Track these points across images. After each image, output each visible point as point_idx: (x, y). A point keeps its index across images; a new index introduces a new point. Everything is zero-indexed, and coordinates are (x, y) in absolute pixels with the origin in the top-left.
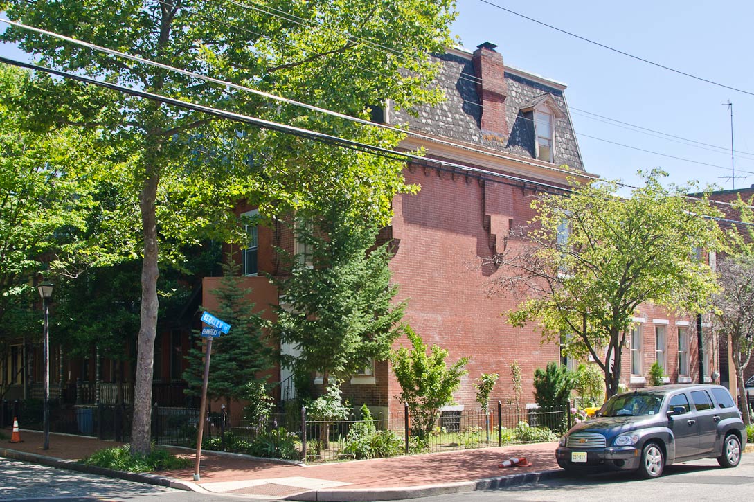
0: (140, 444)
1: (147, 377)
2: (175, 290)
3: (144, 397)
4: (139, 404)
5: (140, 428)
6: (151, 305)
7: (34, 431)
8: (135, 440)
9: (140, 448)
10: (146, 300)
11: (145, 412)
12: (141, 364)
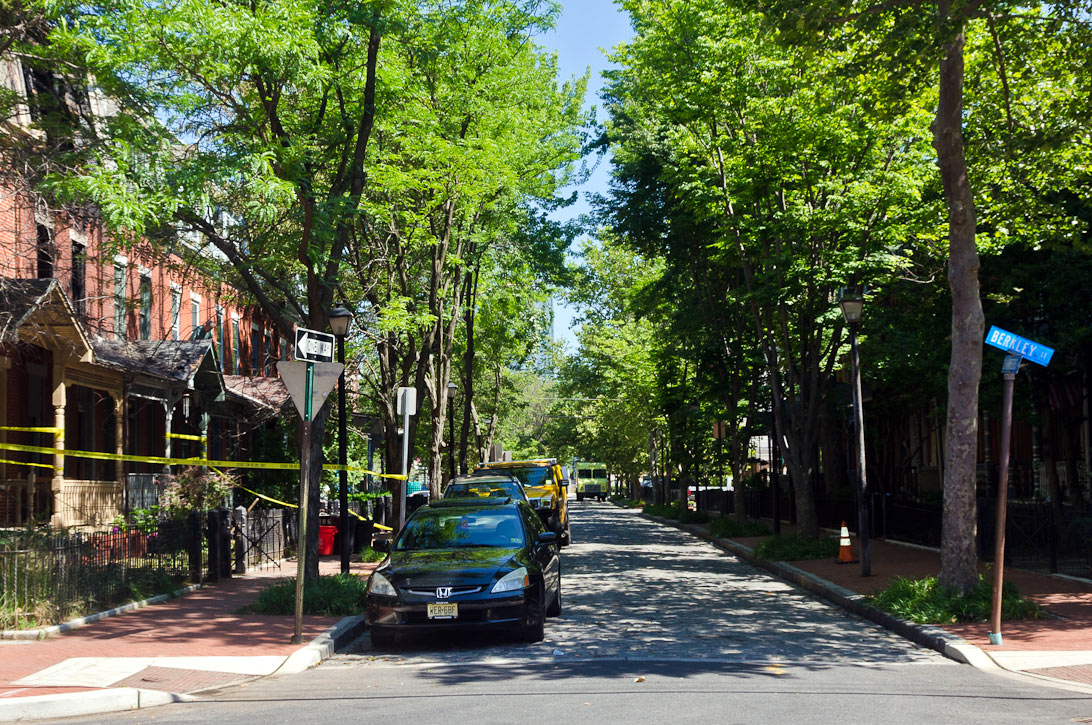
0: (953, 572)
1: (962, 452)
2: (1019, 290)
3: (958, 486)
4: (949, 500)
5: (952, 544)
6: (968, 321)
7: (907, 544)
8: (945, 564)
9: (953, 579)
10: (958, 312)
11: (961, 515)
12: (951, 429)
